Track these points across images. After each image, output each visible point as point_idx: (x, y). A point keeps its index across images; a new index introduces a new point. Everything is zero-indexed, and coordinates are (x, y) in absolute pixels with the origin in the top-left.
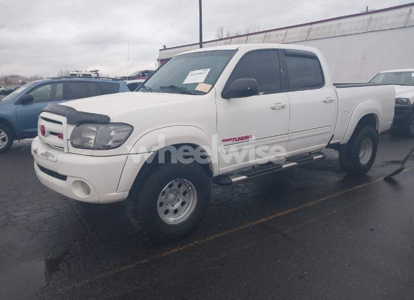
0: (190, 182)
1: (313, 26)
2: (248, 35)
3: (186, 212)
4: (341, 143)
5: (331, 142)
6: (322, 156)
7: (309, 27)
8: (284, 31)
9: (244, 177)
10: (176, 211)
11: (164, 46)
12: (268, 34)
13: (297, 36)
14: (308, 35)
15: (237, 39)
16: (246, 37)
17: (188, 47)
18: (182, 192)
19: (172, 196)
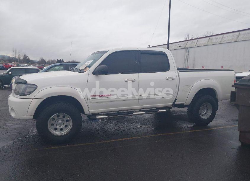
0: (68, 115)
1: (241, 32)
2: (198, 39)
3: (67, 130)
4: (185, 104)
5: (175, 103)
6: (166, 110)
7: (238, 33)
8: (221, 36)
9: (106, 116)
10: (61, 130)
11: (149, 46)
12: (211, 38)
13: (230, 39)
14: (237, 38)
15: (192, 41)
16: (197, 40)
17: (164, 46)
18: (65, 120)
19: (60, 122)
